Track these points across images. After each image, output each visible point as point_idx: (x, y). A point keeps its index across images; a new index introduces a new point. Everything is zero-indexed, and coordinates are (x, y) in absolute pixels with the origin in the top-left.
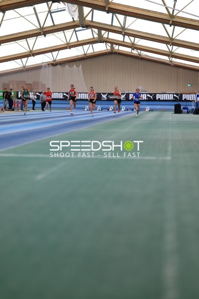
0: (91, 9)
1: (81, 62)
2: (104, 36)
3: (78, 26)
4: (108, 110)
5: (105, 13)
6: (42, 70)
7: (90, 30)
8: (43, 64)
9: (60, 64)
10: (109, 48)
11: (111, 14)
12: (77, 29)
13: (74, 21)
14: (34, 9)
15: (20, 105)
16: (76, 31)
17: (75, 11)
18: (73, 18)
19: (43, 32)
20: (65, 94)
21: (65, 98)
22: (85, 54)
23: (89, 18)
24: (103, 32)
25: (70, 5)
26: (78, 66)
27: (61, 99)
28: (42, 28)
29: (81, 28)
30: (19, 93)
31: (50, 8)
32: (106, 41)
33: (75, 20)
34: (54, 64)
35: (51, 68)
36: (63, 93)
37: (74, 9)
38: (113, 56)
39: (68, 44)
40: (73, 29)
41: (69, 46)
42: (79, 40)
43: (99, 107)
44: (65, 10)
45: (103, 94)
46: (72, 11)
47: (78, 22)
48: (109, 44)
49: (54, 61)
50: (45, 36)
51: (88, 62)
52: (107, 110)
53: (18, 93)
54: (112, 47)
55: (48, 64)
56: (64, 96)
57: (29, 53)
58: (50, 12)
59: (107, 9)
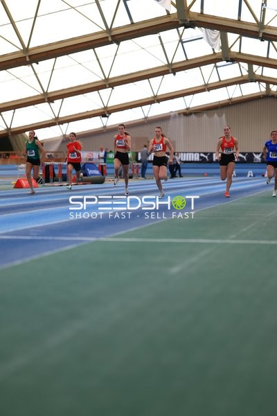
0: (238, 35)
1: (224, 110)
2: (256, 73)
3: (220, 60)
4: (263, 176)
5: (258, 41)
6: (171, 122)
7: (237, 64)
8: (172, 114)
9: (195, 113)
10: (264, 90)
11: (266, 42)
12: (218, 64)
13: (214, 53)
14: (160, 37)
15: (140, 171)
16: (217, 67)
17: (216, 39)
18: (213, 49)
19: (172, 69)
20: (202, 155)
21: (203, 160)
22: (230, 99)
23: (235, 49)
24: (255, 67)
25: (209, 30)
26: (220, 116)
27: (197, 162)
28: (170, 65)
29: (224, 63)
30: (139, 154)
31: (181, 37)
32: (260, 79)
33: (217, 51)
34: (188, 113)
35: (183, 118)
36: (200, 153)
37: (215, 36)
38: (270, 100)
39: (206, 85)
40: (213, 65)
41: (207, 88)
42: (222, 79)
43: (250, 173)
44: (202, 38)
45: (256, 153)
46: (212, 40)
47: (220, 55)
48: (264, 84)
49: (187, 109)
50: (175, 74)
51: (234, 109)
52: (261, 177)
53: (137, 154)
54: (268, 88)
55: (179, 114)
56: (201, 157)
57: (153, 99)
58: (181, 41)
59: (261, 36)
